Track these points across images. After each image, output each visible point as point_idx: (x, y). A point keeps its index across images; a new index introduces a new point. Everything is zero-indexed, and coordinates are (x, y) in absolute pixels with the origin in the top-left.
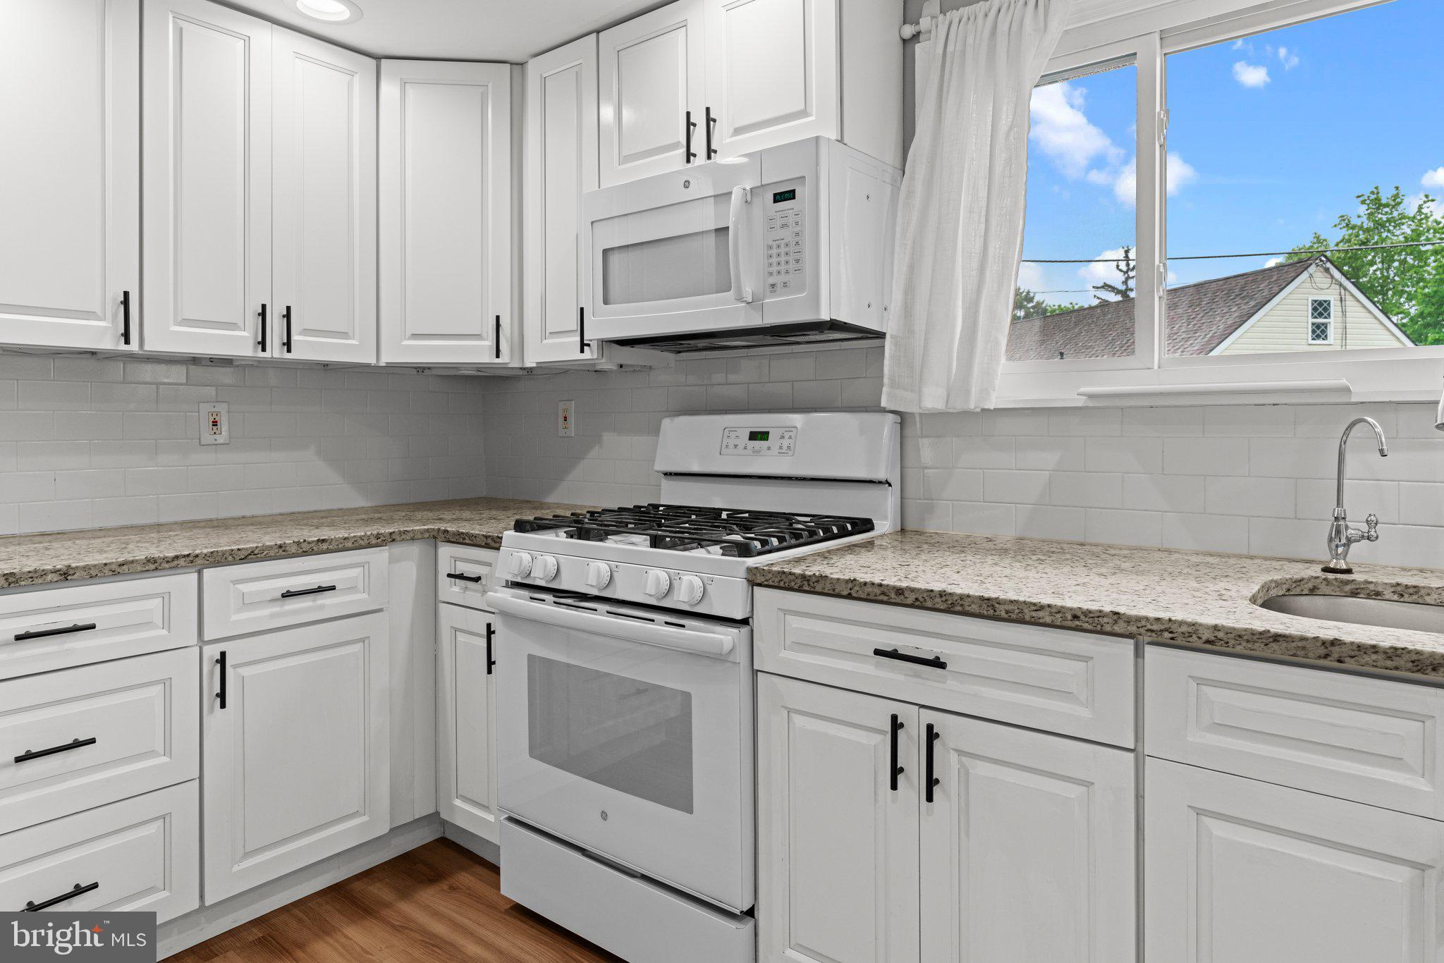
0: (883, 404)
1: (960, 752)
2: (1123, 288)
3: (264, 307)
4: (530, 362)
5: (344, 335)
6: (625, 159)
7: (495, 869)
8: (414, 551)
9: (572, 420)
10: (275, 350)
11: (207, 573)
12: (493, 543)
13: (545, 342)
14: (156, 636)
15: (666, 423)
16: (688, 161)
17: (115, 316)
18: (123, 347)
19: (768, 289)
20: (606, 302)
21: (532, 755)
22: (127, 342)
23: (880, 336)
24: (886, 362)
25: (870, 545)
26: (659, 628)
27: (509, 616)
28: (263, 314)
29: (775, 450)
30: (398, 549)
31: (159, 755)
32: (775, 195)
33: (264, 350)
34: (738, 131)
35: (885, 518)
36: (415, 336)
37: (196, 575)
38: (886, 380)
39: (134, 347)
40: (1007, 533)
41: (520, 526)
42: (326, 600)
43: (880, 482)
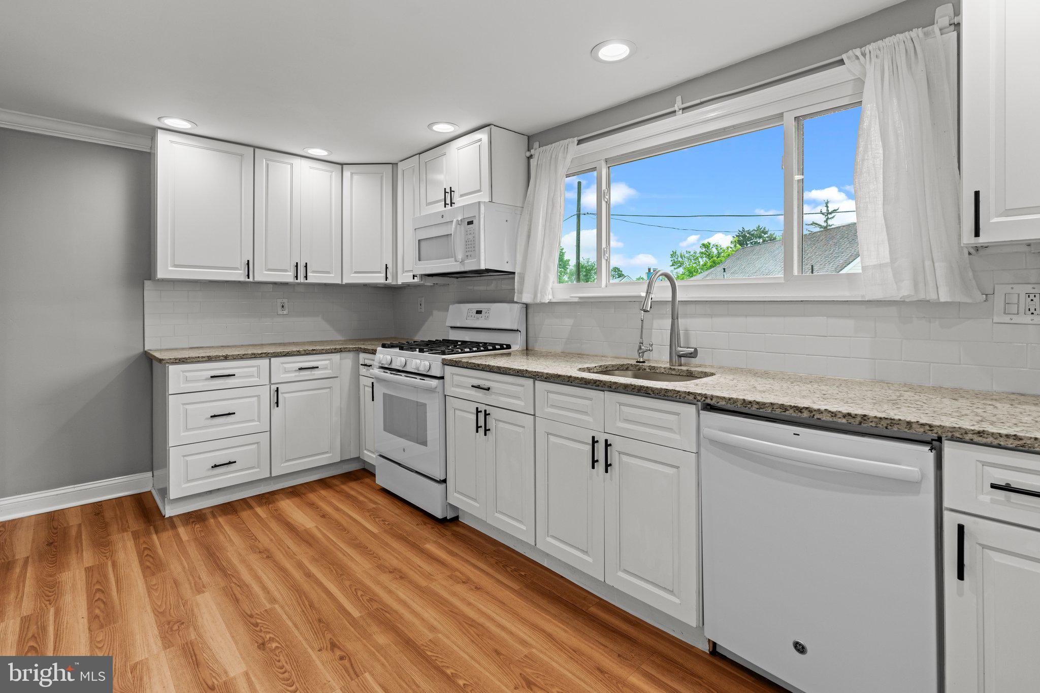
0: (515, 300)
1: (496, 420)
2: (825, 225)
3: (297, 263)
4: (400, 282)
5: (328, 273)
6: (428, 204)
7: (374, 475)
8: (351, 355)
9: (423, 305)
10: (301, 279)
11: (273, 359)
12: (374, 352)
13: (403, 274)
14: (254, 380)
15: (451, 306)
16: (445, 207)
17: (245, 268)
18: (247, 280)
19: (466, 257)
20: (419, 260)
21: (385, 430)
22: (249, 278)
23: (514, 273)
24: (516, 284)
25: (509, 354)
26: (417, 381)
27: (379, 380)
28: (297, 266)
29: (483, 318)
30: (344, 355)
31: (256, 421)
32: (468, 222)
33: (297, 279)
34: (462, 196)
35: (517, 344)
36: (356, 272)
37: (268, 360)
38: (516, 291)
39: (251, 279)
40: (559, 349)
41: (384, 346)
42: (315, 372)
43: (515, 330)
